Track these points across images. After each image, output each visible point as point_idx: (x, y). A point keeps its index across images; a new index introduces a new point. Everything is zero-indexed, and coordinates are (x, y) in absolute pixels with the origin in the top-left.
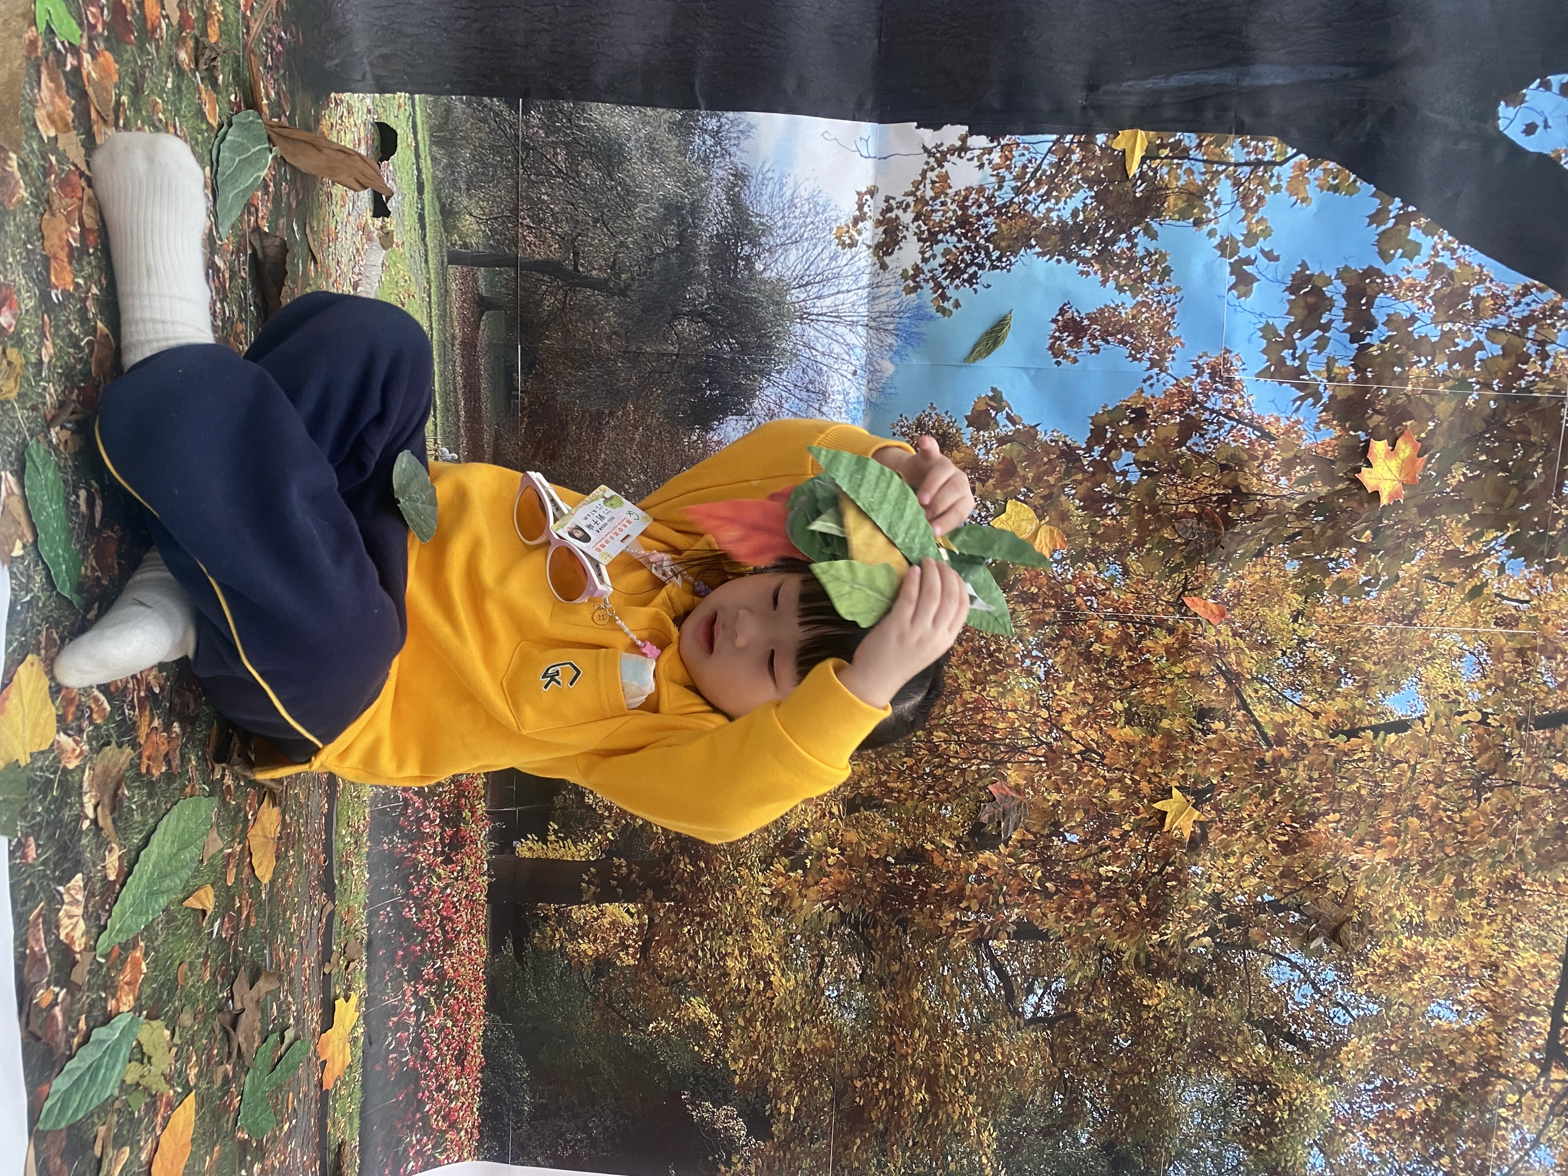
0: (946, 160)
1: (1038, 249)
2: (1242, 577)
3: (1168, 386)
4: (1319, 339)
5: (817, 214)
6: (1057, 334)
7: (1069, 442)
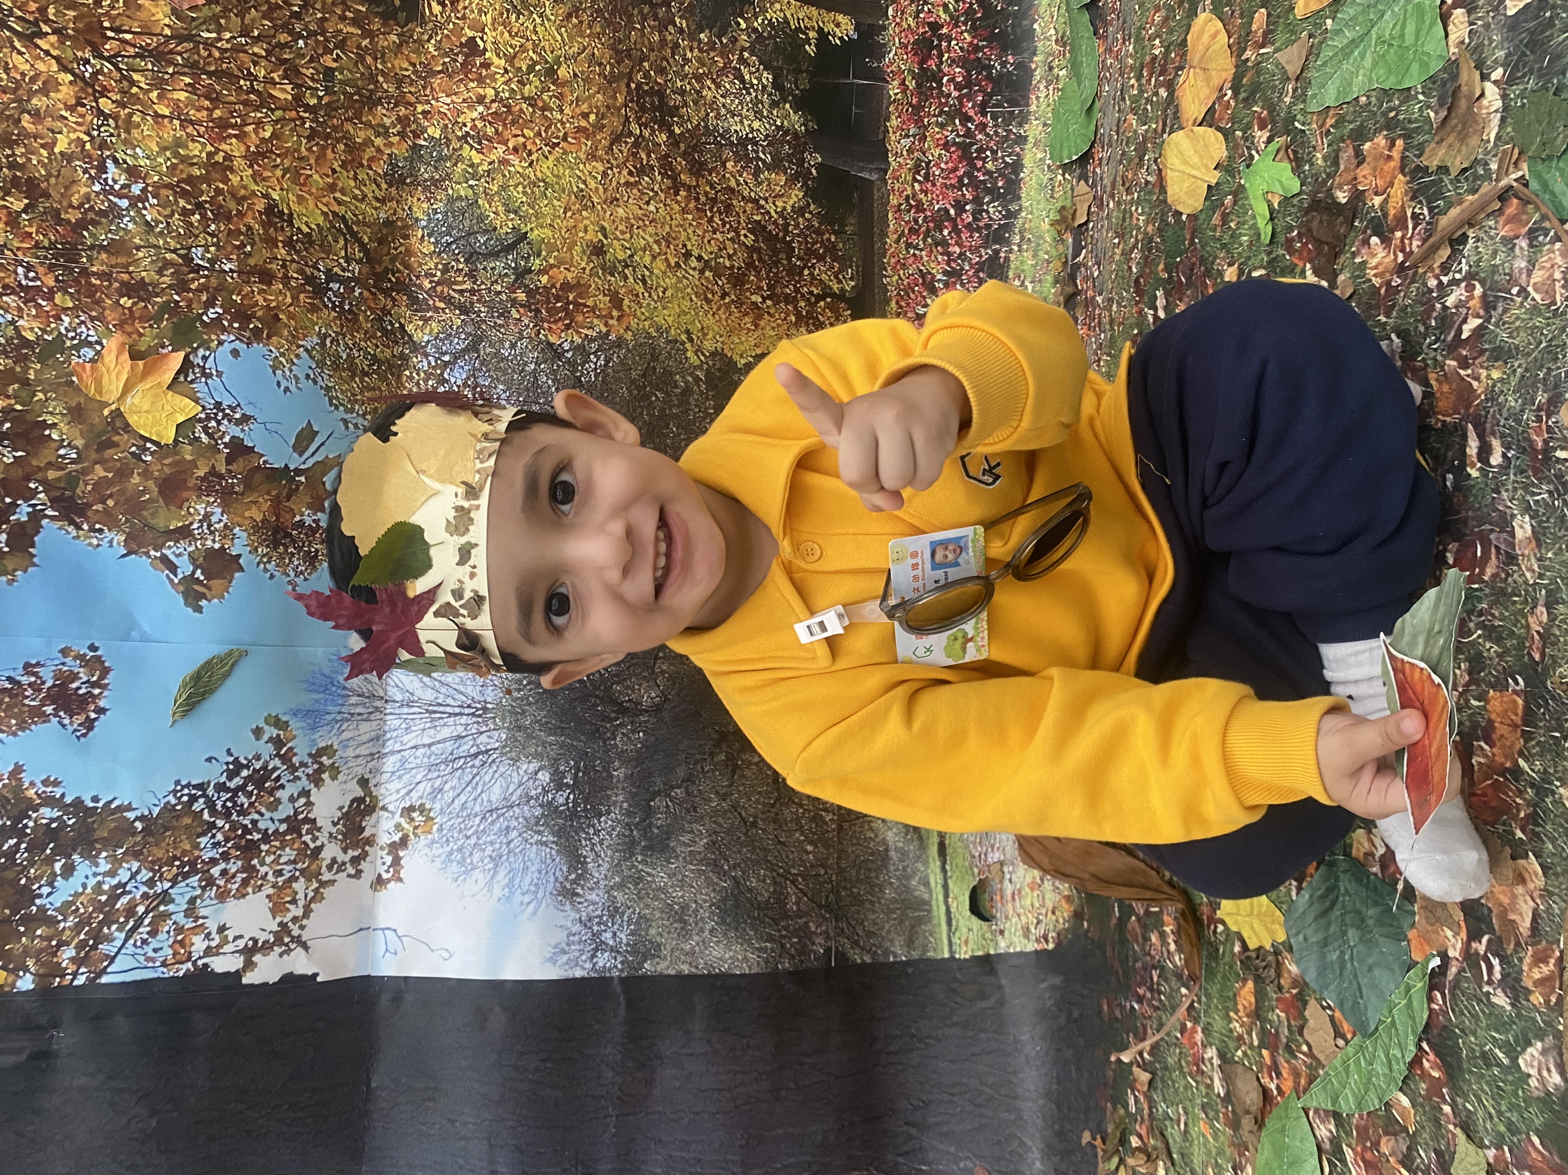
0: (275, 933)
1: (131, 815)
5: (459, 851)
6: (96, 691)
7: (71, 529)
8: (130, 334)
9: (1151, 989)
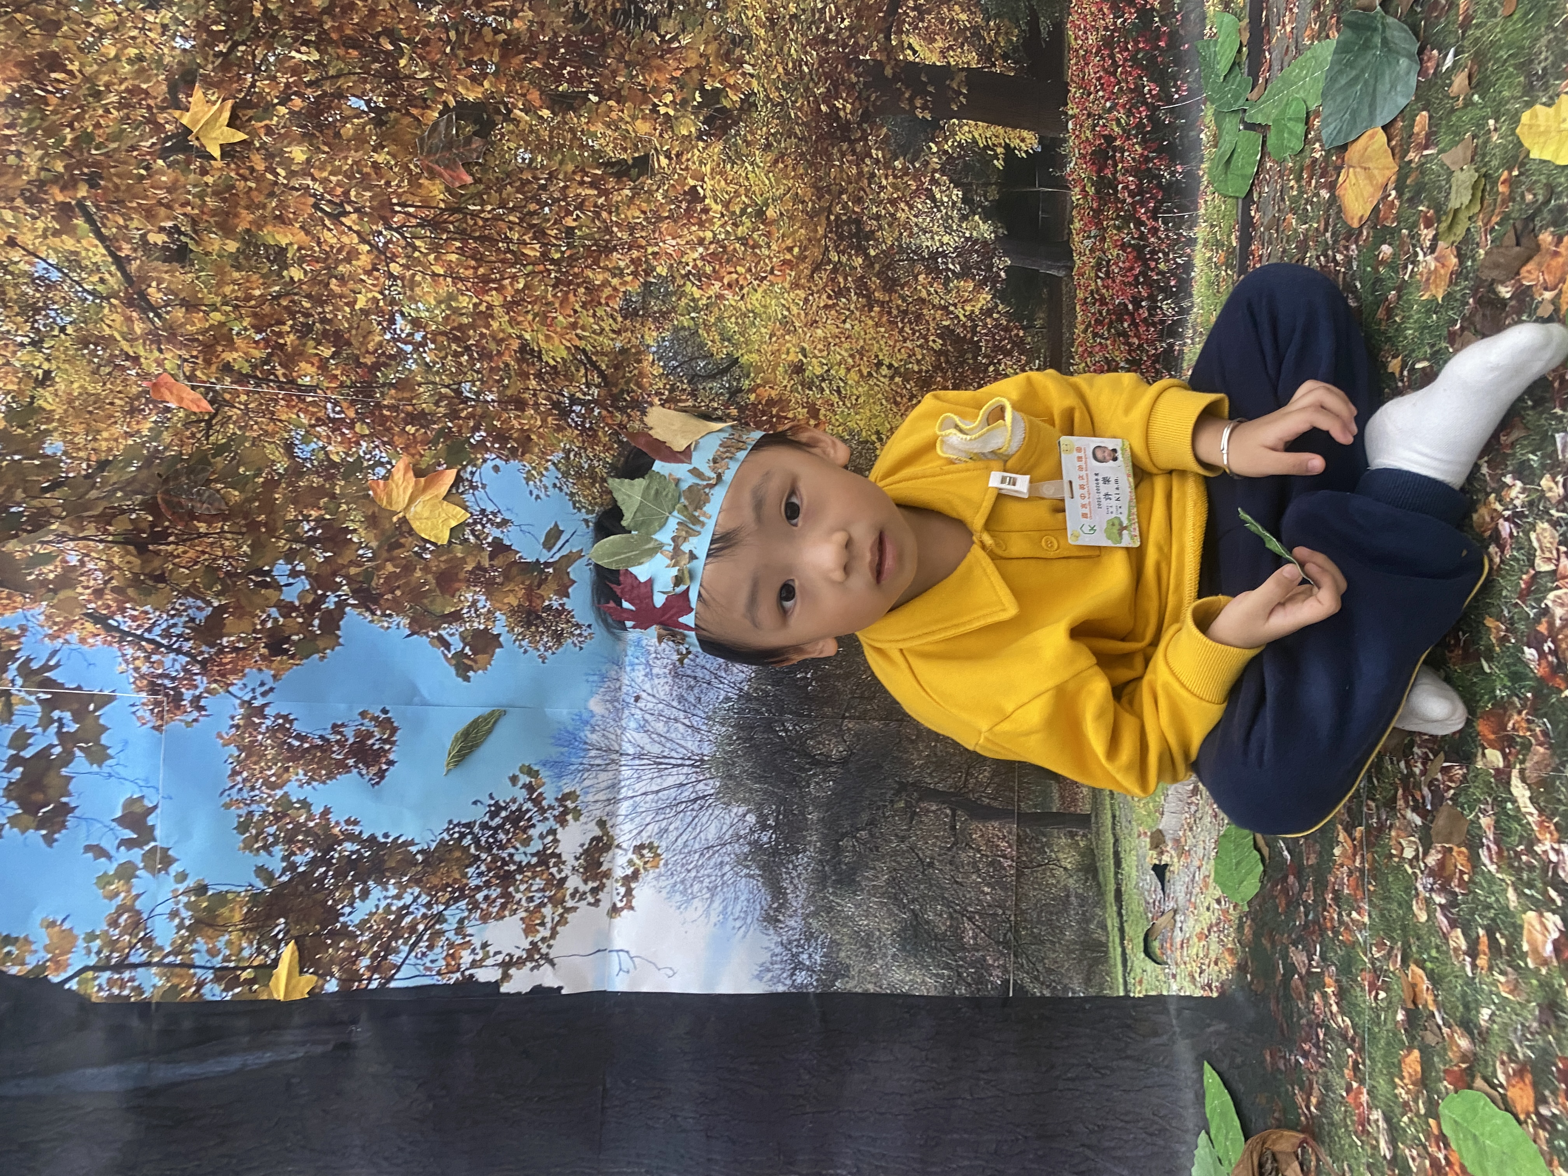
0: (528, 951)
1: (414, 849)
2: (128, 435)
3: (240, 683)
4: (25, 746)
5: (682, 882)
6: (387, 747)
7: (367, 614)
8: (413, 455)
9: (1317, 1046)
